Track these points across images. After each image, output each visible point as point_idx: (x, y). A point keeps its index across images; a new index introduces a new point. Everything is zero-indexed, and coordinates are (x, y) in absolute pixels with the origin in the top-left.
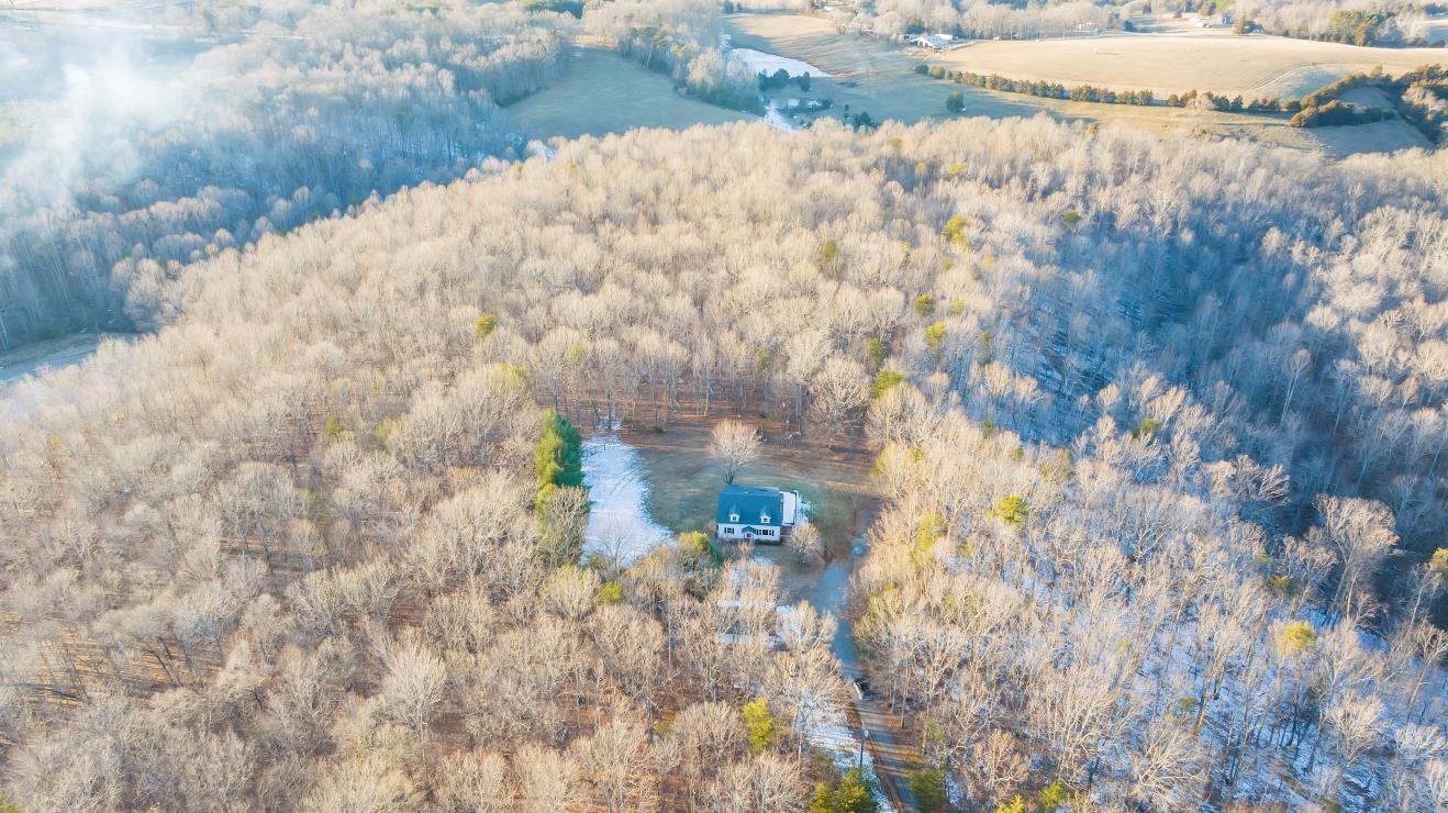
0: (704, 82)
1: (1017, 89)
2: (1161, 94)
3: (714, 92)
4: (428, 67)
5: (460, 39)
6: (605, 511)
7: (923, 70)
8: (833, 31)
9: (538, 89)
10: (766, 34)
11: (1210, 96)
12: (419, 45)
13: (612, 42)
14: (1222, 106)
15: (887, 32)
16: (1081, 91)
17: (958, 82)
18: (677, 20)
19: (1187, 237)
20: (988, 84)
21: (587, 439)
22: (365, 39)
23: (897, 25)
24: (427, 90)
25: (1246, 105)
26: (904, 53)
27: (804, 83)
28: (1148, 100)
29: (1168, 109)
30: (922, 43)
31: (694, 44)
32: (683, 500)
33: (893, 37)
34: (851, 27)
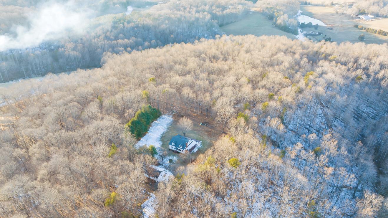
0: (281, 23)
3: (283, 27)
5: (218, 6)
6: (151, 134)
7: (356, 26)
8: (334, 12)
9: (235, 21)
10: (313, 11)
12: (207, 7)
13: (261, 10)
15: (350, 14)
17: (367, 31)
18: (283, 5)
20: (377, 33)
21: (164, 114)
22: (195, 5)
24: (202, 19)
26: (354, 20)
27: (316, 27)
30: (361, 18)
31: (282, 13)
32: (171, 136)
33: (351, 16)
34: (340, 11)
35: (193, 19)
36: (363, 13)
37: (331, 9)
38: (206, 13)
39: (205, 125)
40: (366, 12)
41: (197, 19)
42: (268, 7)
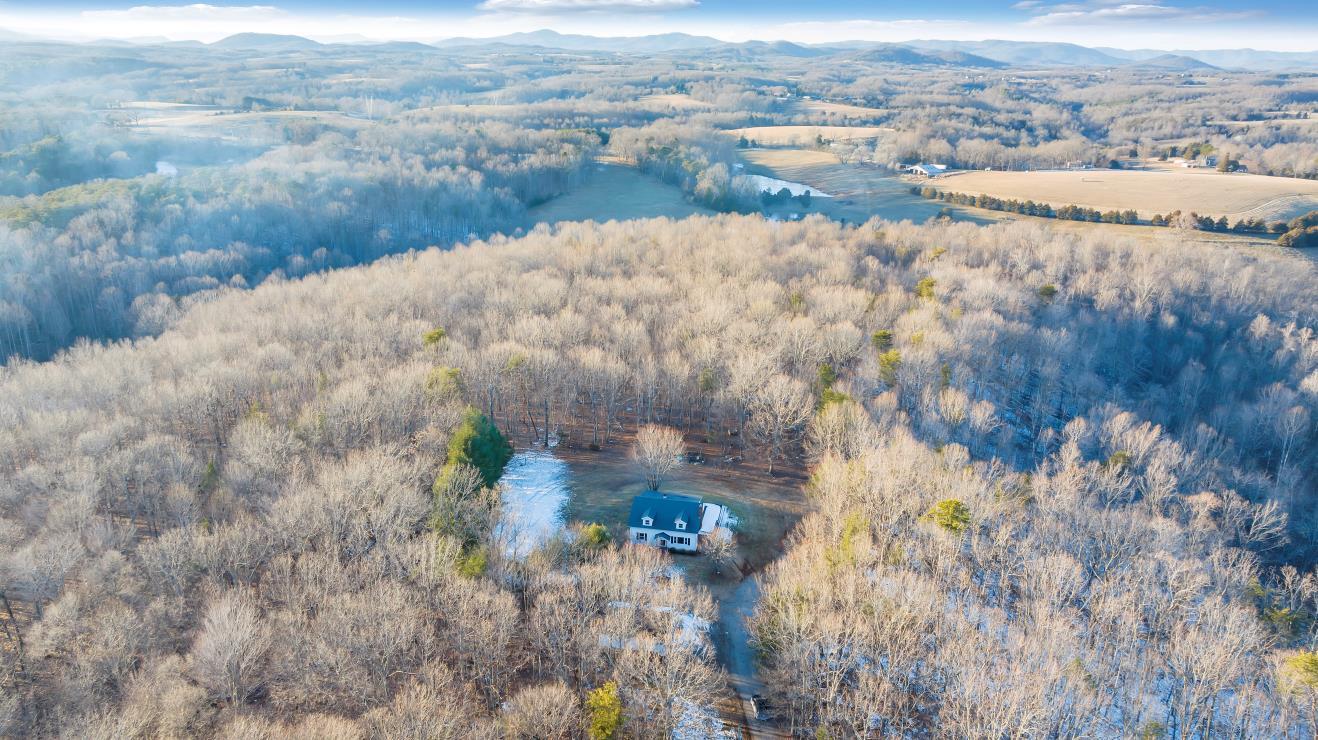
0: (709, 189)
1: (1005, 208)
2: (1145, 214)
3: (719, 199)
4: (463, 169)
5: (496, 149)
7: (916, 192)
8: (835, 161)
9: (561, 194)
11: (1195, 215)
12: (459, 153)
13: (632, 161)
14: (1206, 225)
15: (885, 161)
16: (1067, 210)
17: (948, 200)
19: (1170, 320)
20: (977, 204)
22: (413, 147)
23: (894, 155)
24: (458, 185)
25: (1231, 225)
26: (900, 178)
27: (805, 200)
28: (1132, 219)
29: (1152, 227)
30: (917, 171)
31: (704, 160)
32: (603, 509)
33: (890, 166)
34: (853, 159)
36: (912, 159)
37: (825, 154)
39: (695, 461)
40: (922, 158)
41: (444, 186)
42: (654, 147)
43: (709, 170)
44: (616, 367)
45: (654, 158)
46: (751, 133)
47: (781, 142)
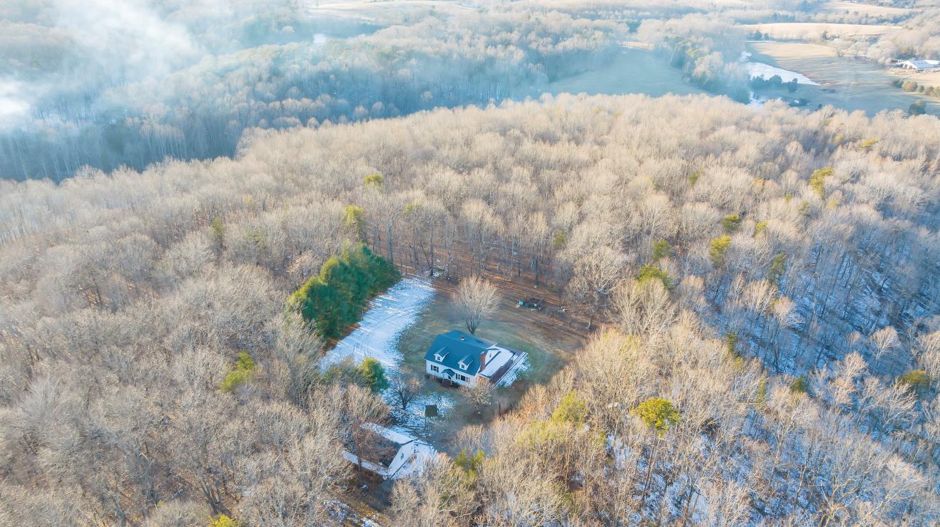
7: (898, 84)
12: (515, 36)
13: (651, 47)
15: (878, 56)
17: (927, 93)
21: (408, 278)
22: (484, 30)
23: (888, 51)
27: (793, 86)
30: (906, 66)
31: (706, 49)
32: (431, 337)
33: (881, 61)
34: (849, 52)
35: (480, 58)
36: (909, 55)
37: (825, 47)
38: (512, 48)
39: (533, 307)
40: (917, 54)
41: (491, 59)
42: (669, 36)
43: (707, 58)
44: (492, 222)
45: (665, 45)
46: (765, 28)
47: (790, 36)
